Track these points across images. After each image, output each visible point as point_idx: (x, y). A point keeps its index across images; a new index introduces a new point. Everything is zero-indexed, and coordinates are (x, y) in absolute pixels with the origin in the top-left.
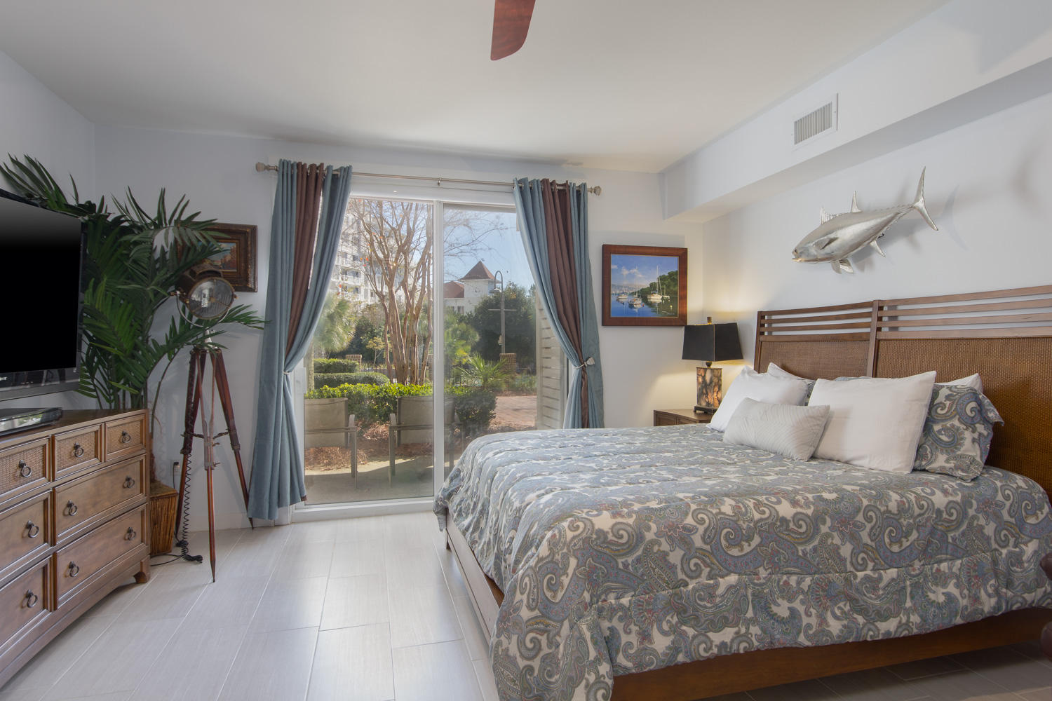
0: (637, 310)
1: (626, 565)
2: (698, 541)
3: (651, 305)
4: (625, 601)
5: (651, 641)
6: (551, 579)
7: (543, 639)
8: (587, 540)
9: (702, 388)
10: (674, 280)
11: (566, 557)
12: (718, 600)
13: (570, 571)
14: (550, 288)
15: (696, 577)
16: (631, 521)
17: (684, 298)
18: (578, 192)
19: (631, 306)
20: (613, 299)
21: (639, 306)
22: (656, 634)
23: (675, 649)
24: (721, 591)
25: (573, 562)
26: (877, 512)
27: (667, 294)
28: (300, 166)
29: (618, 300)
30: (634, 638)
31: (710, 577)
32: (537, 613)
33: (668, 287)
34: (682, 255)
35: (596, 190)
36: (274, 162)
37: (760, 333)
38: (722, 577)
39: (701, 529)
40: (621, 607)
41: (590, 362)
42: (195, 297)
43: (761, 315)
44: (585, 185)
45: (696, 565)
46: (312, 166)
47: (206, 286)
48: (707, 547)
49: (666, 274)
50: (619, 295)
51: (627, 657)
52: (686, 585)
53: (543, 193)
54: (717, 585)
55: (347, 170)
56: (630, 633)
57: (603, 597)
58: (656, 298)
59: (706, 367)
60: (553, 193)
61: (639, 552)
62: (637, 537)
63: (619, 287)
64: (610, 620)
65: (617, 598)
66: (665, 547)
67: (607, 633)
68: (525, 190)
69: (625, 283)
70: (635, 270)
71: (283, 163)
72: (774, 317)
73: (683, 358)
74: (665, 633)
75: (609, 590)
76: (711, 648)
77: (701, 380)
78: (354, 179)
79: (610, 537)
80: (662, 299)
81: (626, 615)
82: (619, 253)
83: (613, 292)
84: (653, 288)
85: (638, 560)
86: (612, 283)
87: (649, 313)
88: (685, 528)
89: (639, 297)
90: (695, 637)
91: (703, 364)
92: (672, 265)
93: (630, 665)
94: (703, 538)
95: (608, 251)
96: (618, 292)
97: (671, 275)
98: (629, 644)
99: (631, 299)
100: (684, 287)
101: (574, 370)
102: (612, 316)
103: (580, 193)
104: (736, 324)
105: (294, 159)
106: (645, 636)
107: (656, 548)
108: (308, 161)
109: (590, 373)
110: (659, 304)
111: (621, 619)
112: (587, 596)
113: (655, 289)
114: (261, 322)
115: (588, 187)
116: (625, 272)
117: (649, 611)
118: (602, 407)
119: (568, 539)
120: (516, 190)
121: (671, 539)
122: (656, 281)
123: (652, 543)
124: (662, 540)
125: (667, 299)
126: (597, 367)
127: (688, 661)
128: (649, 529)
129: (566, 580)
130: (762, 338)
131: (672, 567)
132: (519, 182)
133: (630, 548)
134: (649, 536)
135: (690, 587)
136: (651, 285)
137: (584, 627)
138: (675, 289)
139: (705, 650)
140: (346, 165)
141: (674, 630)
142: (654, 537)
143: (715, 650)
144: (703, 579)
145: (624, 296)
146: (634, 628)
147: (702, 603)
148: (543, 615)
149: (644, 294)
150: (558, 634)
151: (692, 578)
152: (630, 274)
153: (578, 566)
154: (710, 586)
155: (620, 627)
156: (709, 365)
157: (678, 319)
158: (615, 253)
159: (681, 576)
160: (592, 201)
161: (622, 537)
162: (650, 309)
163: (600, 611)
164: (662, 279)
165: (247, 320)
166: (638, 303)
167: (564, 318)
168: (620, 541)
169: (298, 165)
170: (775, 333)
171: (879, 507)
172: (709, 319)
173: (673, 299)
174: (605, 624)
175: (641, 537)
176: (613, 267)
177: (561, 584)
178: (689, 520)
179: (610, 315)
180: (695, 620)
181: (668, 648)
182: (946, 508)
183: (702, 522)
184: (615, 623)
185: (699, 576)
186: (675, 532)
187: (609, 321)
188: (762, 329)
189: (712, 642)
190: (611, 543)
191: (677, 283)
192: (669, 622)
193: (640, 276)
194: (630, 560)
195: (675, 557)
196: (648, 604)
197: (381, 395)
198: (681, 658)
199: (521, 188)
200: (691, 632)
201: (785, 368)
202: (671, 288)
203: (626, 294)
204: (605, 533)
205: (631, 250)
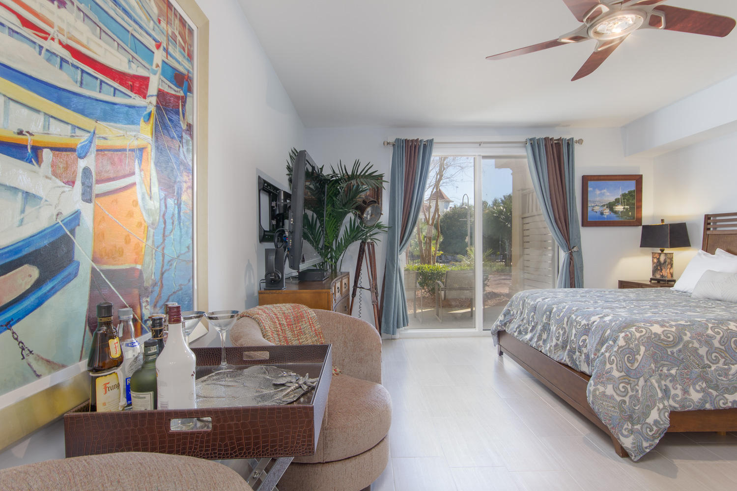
0: (606, 216)
1: (672, 353)
2: (716, 344)
3: (616, 212)
4: (673, 372)
5: (689, 394)
6: (629, 357)
7: (628, 387)
8: (649, 338)
9: (657, 266)
10: (632, 196)
11: (638, 346)
12: (730, 377)
13: (642, 353)
14: (550, 204)
15: (716, 364)
16: (674, 329)
17: (640, 207)
18: (568, 144)
19: (602, 214)
20: (590, 209)
21: (607, 214)
22: (691, 390)
23: (704, 401)
24: (732, 372)
25: (643, 349)
27: (627, 205)
28: (407, 141)
29: (593, 210)
30: (679, 392)
31: (725, 364)
32: (623, 374)
33: (628, 200)
34: (638, 179)
35: (580, 142)
36: (392, 140)
37: (707, 229)
38: (733, 365)
39: (718, 337)
40: (671, 375)
41: (575, 249)
42: (365, 215)
43: (707, 217)
44: (573, 139)
45: (715, 356)
46: (412, 141)
47: (369, 210)
48: (723, 348)
49: (627, 192)
50: (593, 207)
51: (675, 401)
52: (710, 367)
53: (546, 145)
54: (730, 369)
55: (431, 141)
56: (677, 389)
57: (661, 369)
58: (619, 208)
59: (660, 252)
60: (552, 145)
61: (680, 346)
62: (678, 339)
63: (594, 202)
64: (665, 381)
65: (668, 370)
66: (696, 345)
67: (664, 387)
68: (534, 144)
69: (598, 199)
70: (605, 191)
71: (397, 140)
72: (718, 218)
73: (641, 247)
74: (698, 391)
75: (663, 365)
76: (727, 403)
77: (655, 260)
78: (434, 146)
79: (662, 337)
80: (624, 208)
81: (674, 379)
82: (594, 180)
83: (589, 205)
84: (617, 202)
85: (680, 351)
86: (589, 199)
87: (615, 218)
88: (708, 336)
89: (607, 207)
90: (717, 396)
91: (658, 250)
92: (631, 186)
93: (677, 406)
94: (720, 342)
95: (586, 179)
96: (593, 205)
97: (630, 192)
98: (676, 395)
99: (601, 209)
100: (640, 200)
101: (563, 255)
102: (589, 220)
103: (570, 144)
104: (685, 223)
105: (403, 137)
106: (685, 392)
107: (690, 345)
108: (410, 138)
109: (575, 256)
110: (622, 212)
111: (671, 381)
112: (653, 366)
113: (618, 202)
114: (386, 227)
115: (575, 140)
116: (598, 192)
117: (688, 379)
119: (638, 337)
120: (528, 145)
121: (700, 341)
122: (619, 197)
123: (688, 342)
124: (695, 341)
125: (627, 209)
126: (579, 252)
127: (713, 409)
128: (685, 335)
129: (639, 358)
130: (708, 232)
131: (701, 357)
132: (531, 140)
133: (675, 344)
134: (686, 338)
135: (713, 368)
136: (616, 200)
137: (654, 381)
138: (633, 202)
139: (723, 403)
140: (430, 138)
141: (703, 390)
142: (689, 339)
143: (730, 405)
144: (720, 364)
145: (597, 208)
146: (679, 387)
147: (720, 378)
148: (627, 375)
149: (611, 206)
150: (637, 384)
151: (713, 364)
152: (601, 193)
153: (646, 351)
154: (725, 369)
155: (670, 385)
156: (662, 251)
157: (638, 222)
158: (591, 180)
159: (707, 362)
160: (577, 148)
161: (669, 337)
162: (615, 215)
163: (660, 375)
164: (624, 195)
165: (379, 226)
166: (607, 212)
167: (559, 222)
168: (669, 340)
169: (406, 140)
170: (718, 229)
172: (662, 221)
173: (632, 209)
174: (663, 383)
175: (681, 339)
176: (590, 189)
177: (637, 360)
178: (710, 332)
179: (587, 219)
180: (716, 388)
181: (700, 399)
183: (718, 333)
184: (668, 383)
185: (718, 363)
186: (702, 337)
187: (586, 223)
188: (709, 226)
189: (727, 400)
190: (663, 340)
191: (635, 198)
192: (700, 385)
193: (608, 194)
194: (675, 350)
195: (703, 351)
196: (687, 375)
197: (420, 271)
198: (708, 406)
199: (531, 143)
200: (714, 393)
201: (729, 251)
202: (630, 201)
203: (598, 206)
204: (659, 335)
205: (602, 178)
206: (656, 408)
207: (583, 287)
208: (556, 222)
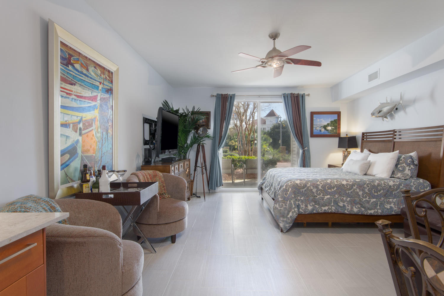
0: (322, 132)
1: (302, 191)
2: (320, 187)
3: (327, 130)
4: (302, 198)
5: (308, 207)
6: (286, 193)
7: (284, 204)
8: (294, 185)
9: (344, 157)
10: (336, 122)
11: (289, 188)
12: (324, 200)
13: (290, 191)
14: (293, 126)
15: (319, 195)
16: (304, 182)
17: (339, 128)
18: (302, 96)
19: (320, 131)
20: (314, 129)
21: (323, 131)
22: (309, 205)
23: (313, 209)
24: (325, 198)
25: (290, 189)
26: (371, 185)
27: (333, 127)
28: (222, 95)
29: (316, 129)
30: (304, 206)
31: (323, 195)
32: (282, 199)
33: (334, 124)
34: (339, 114)
35: (308, 95)
36: (215, 94)
37: (363, 139)
38: (326, 196)
39: (321, 185)
40: (301, 200)
41: (306, 149)
42: (199, 132)
43: (363, 134)
44: (304, 94)
45: (319, 192)
46: (225, 95)
47: (201, 129)
48: (323, 189)
49: (333, 120)
50: (316, 127)
51: (302, 210)
52: (317, 197)
53: (291, 97)
54: (324, 197)
55: (234, 95)
56: (303, 205)
57: (297, 197)
58: (329, 128)
59: (345, 150)
60: (294, 97)
61: (306, 189)
62: (305, 186)
63: (316, 125)
64: (298, 202)
65: (300, 198)
66: (312, 188)
67: (298, 204)
68: (285, 96)
69: (318, 123)
70: (322, 119)
71: (218, 94)
72: (368, 134)
73: (338, 148)
74: (311, 206)
75: (299, 196)
76: (322, 210)
77: (344, 154)
78: (236, 97)
79: (299, 185)
80: (332, 128)
81: (302, 201)
82: (316, 114)
83: (314, 126)
84: (328, 125)
85: (305, 190)
86: (314, 124)
87: (327, 133)
88: (317, 184)
89: (323, 128)
90: (318, 208)
91: (344, 149)
92: (335, 117)
93: (303, 211)
94: (321, 187)
95: (312, 114)
96: (316, 126)
97: (335, 120)
98: (303, 207)
99: (320, 128)
100: (339, 124)
101: (301, 151)
102: (314, 134)
103: (303, 96)
104: (355, 136)
105: (220, 93)
106: (306, 206)
107: (310, 188)
108: (224, 93)
109: (306, 152)
110: (330, 130)
111: (301, 202)
112: (293, 196)
113: (329, 125)
114: (212, 137)
115: (306, 94)
116: (318, 120)
117: (308, 201)
118: (310, 163)
119: (289, 185)
120: (282, 97)
121: (313, 186)
122: (329, 122)
123: (309, 187)
124: (311, 186)
125: (333, 129)
126: (309, 150)
127: (316, 212)
128: (308, 184)
129: (289, 193)
130: (363, 141)
131: (314, 193)
132: (283, 94)
133: (304, 188)
134: (308, 185)
135: (318, 197)
136: (328, 124)
137: (292, 202)
138: (336, 125)
139: (321, 211)
140: (234, 93)
141: (313, 205)
143: (323, 211)
144: (321, 196)
145: (318, 128)
146: (304, 204)
147: (320, 201)
148: (284, 200)
149: (325, 127)
150: (287, 203)
151: (318, 195)
152: (320, 121)
153: (291, 190)
154: (322, 197)
155: (300, 204)
156: (347, 150)
157: (338, 135)
158: (315, 114)
159: (316, 195)
160: (307, 99)
161: (302, 185)
162: (327, 132)
163: (296, 200)
164: (332, 122)
165: (208, 137)
166: (323, 130)
167: (297, 135)
169: (221, 94)
170: (368, 139)
171: (372, 184)
172: (347, 135)
173: (336, 129)
174: (297, 202)
175: (306, 186)
176: (314, 119)
177: (288, 193)
178: (318, 183)
179: (313, 133)
180: (319, 204)
181: (312, 209)
182: (393, 185)
183: (322, 183)
184: (300, 203)
185: (320, 195)
186: (315, 185)
187: (312, 136)
188: (363, 138)
189: (322, 209)
191: (337, 123)
192: (312, 204)
193: (324, 121)
194: (303, 190)
195: (314, 190)
196: (308, 200)
197: (240, 159)
198: (315, 212)
199: (284, 96)
200: (317, 206)
201: (370, 151)
202: (335, 125)
203: (319, 127)
204: (298, 184)
205: (321, 113)
206: (291, 211)
207: (310, 167)
208: (296, 135)
